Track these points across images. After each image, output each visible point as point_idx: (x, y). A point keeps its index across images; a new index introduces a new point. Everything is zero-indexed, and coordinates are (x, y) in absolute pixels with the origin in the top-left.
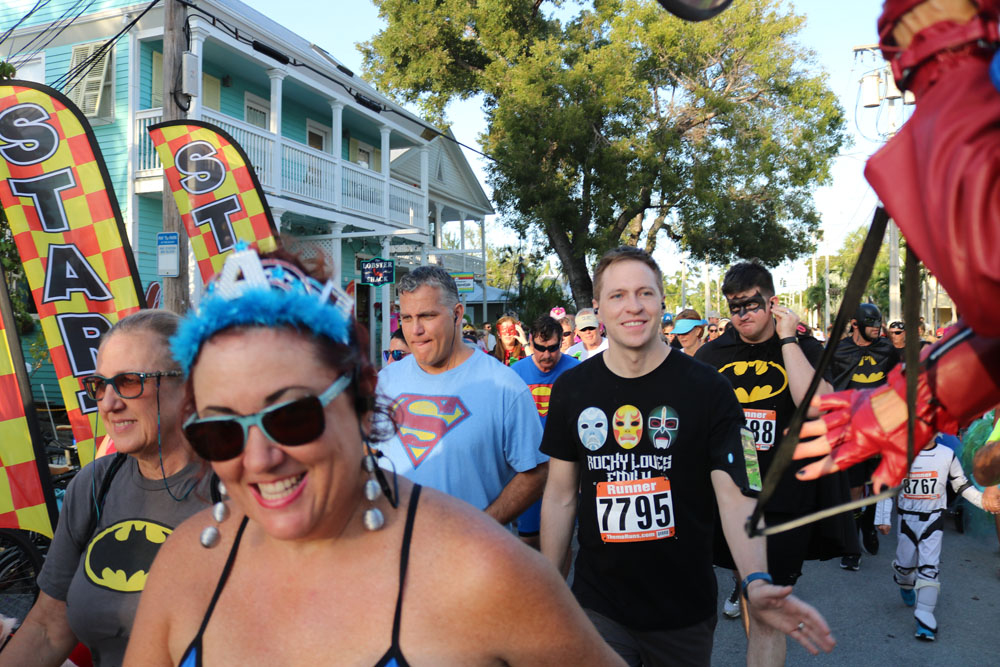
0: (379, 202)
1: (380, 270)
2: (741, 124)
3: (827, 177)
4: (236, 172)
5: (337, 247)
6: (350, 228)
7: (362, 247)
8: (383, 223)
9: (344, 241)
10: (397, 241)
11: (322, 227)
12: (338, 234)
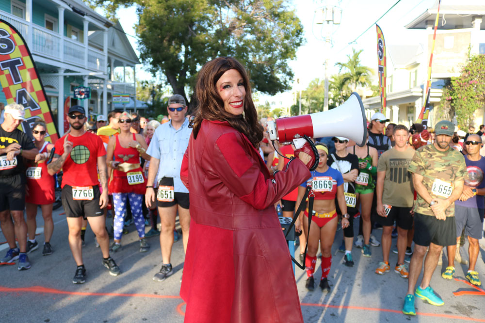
0: (83, 58)
1: (83, 92)
2: (257, 30)
3: (295, 56)
4: (20, 47)
5: (61, 81)
6: (67, 71)
7: (74, 81)
8: (84, 68)
9: (65, 77)
10: (91, 77)
11: (54, 70)
12: (62, 73)
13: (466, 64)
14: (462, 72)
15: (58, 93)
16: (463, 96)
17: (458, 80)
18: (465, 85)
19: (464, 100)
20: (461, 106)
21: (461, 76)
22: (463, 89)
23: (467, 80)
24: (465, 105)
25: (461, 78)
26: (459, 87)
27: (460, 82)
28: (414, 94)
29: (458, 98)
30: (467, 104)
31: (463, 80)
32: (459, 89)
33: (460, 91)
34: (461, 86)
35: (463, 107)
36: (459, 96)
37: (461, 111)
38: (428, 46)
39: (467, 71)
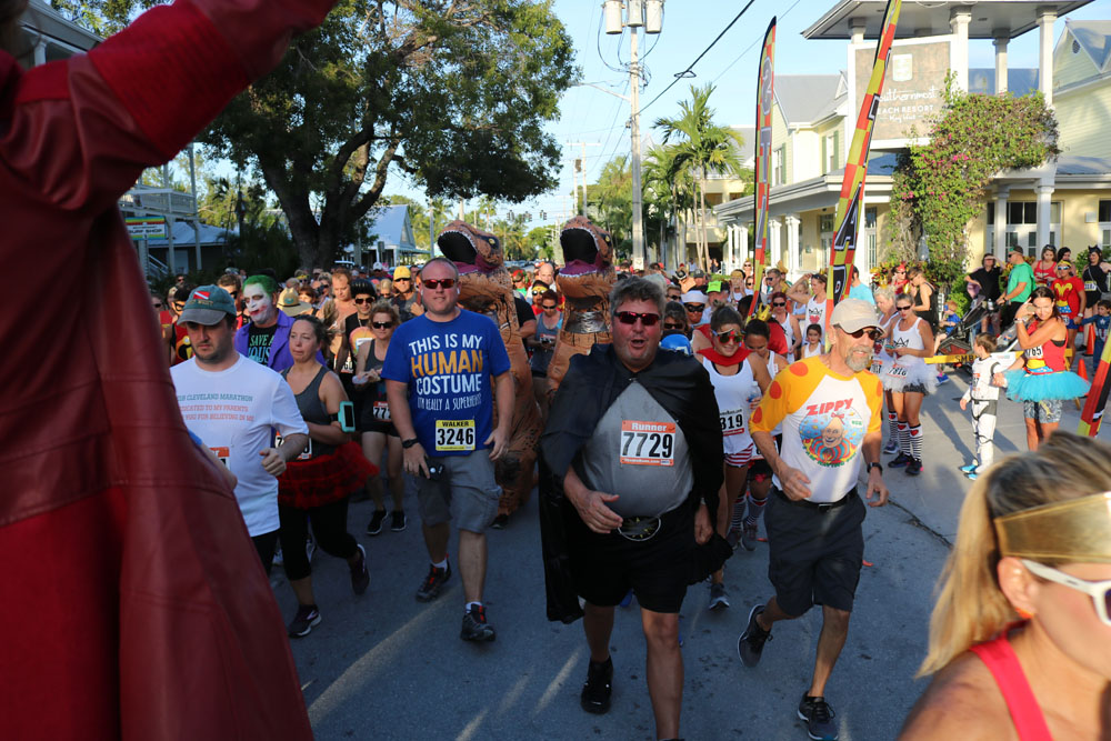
2: (461, 52)
3: (555, 111)
13: (941, 117)
14: (934, 135)
16: (939, 191)
17: (926, 154)
18: (942, 165)
19: (941, 200)
20: (936, 212)
21: (931, 145)
22: (937, 175)
23: (946, 152)
24: (944, 211)
25: (931, 148)
26: (929, 170)
27: (931, 157)
28: (831, 188)
29: (927, 194)
30: (947, 208)
31: (938, 155)
32: (929, 175)
33: (932, 178)
34: (933, 168)
35: (940, 215)
36: (929, 190)
37: (936, 225)
38: (857, 77)
39: (944, 132)
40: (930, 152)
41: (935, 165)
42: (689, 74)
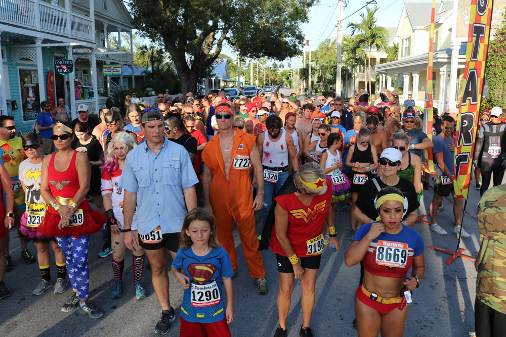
0: (64, 25)
3: (306, 18)
5: (39, 52)
6: (46, 41)
7: (55, 53)
8: (67, 37)
9: (43, 48)
11: (31, 40)
12: (39, 44)
13: (502, 27)
14: (496, 35)
15: (36, 66)
16: (498, 64)
17: (492, 45)
18: (500, 51)
19: (498, 68)
20: (495, 74)
21: (495, 40)
22: (497, 56)
23: (503, 44)
24: (499, 74)
25: (495, 42)
26: (493, 53)
27: (494, 47)
28: (439, 60)
29: (491, 65)
30: (502, 73)
31: (499, 46)
32: (493, 56)
33: (494, 57)
34: (495, 52)
35: (497, 76)
36: (492, 63)
37: (495, 81)
38: (459, 5)
39: (502, 34)
40: (494, 44)
41: (496, 51)
42: (374, 2)
